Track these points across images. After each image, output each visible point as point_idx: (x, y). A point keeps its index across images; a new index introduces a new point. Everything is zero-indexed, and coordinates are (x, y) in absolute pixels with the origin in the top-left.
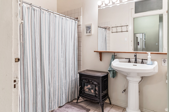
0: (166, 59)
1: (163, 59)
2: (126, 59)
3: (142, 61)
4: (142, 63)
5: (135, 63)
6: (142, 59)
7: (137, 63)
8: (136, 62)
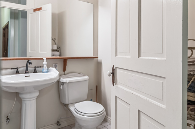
0: (57, 64)
1: (54, 65)
2: (12, 69)
3: (35, 70)
4: (35, 71)
5: (26, 73)
6: (35, 67)
7: (28, 73)
8: (27, 71)
